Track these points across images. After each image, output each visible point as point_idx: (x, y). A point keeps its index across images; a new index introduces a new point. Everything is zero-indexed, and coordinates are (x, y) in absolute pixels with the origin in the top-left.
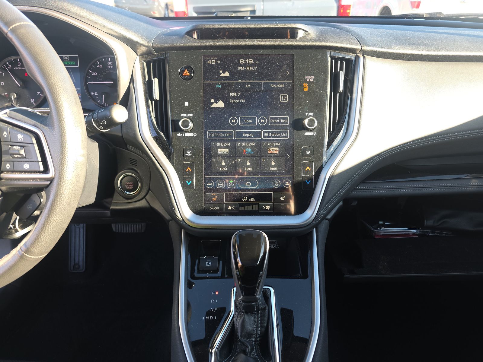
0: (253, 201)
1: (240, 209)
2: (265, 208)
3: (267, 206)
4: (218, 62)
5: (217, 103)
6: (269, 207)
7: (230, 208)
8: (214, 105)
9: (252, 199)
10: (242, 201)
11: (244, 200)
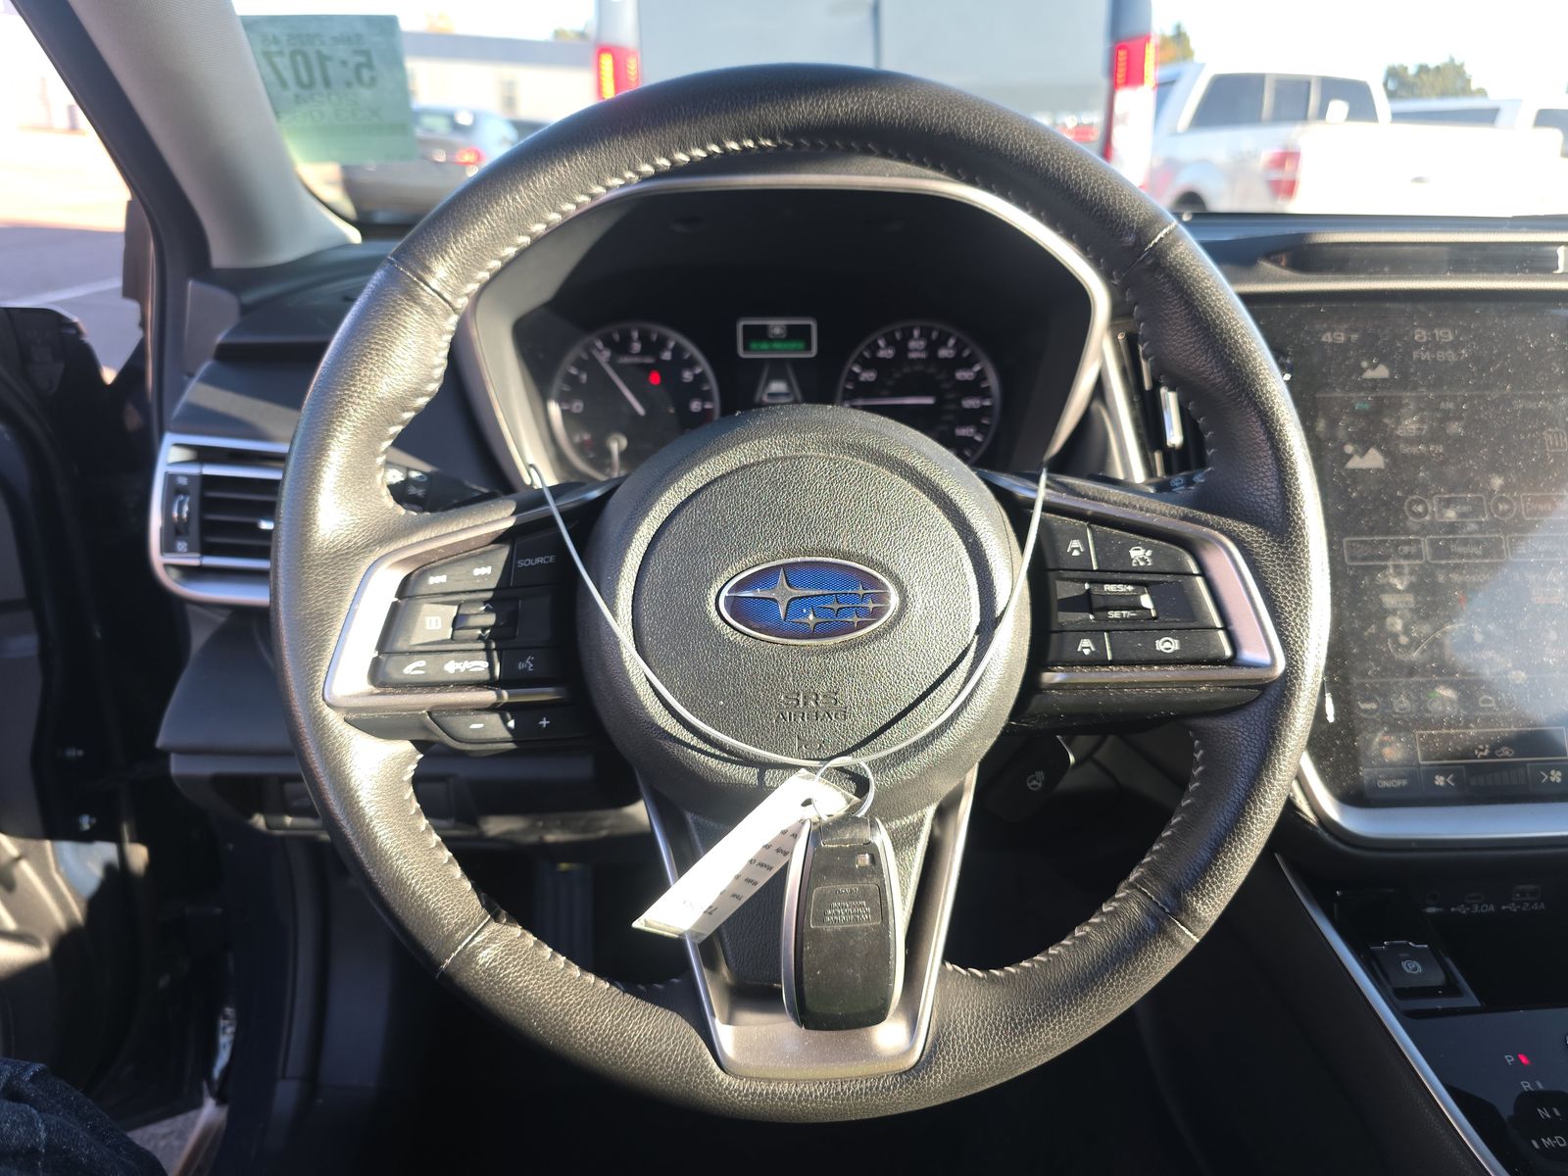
0: (1507, 757)
1: (1473, 782)
2: (1547, 777)
3: (1553, 772)
4: (1355, 337)
5: (1363, 454)
6: (1559, 773)
7: (1440, 781)
8: (1355, 463)
9: (1504, 749)
10: (1476, 757)
11: (1481, 753)
